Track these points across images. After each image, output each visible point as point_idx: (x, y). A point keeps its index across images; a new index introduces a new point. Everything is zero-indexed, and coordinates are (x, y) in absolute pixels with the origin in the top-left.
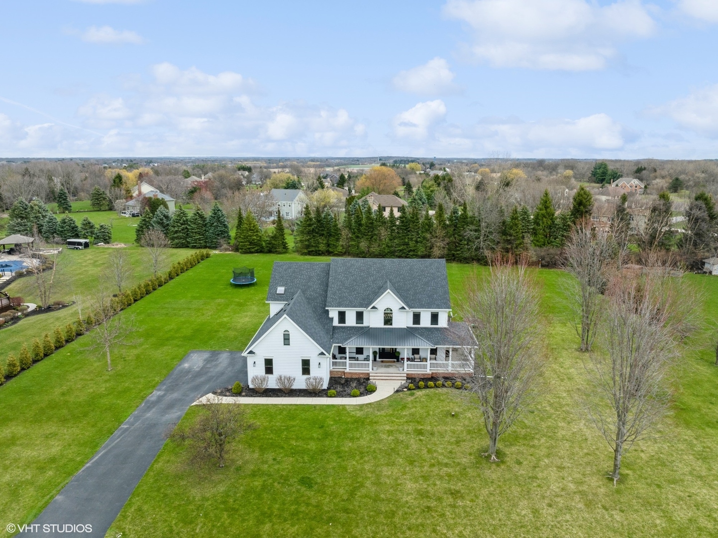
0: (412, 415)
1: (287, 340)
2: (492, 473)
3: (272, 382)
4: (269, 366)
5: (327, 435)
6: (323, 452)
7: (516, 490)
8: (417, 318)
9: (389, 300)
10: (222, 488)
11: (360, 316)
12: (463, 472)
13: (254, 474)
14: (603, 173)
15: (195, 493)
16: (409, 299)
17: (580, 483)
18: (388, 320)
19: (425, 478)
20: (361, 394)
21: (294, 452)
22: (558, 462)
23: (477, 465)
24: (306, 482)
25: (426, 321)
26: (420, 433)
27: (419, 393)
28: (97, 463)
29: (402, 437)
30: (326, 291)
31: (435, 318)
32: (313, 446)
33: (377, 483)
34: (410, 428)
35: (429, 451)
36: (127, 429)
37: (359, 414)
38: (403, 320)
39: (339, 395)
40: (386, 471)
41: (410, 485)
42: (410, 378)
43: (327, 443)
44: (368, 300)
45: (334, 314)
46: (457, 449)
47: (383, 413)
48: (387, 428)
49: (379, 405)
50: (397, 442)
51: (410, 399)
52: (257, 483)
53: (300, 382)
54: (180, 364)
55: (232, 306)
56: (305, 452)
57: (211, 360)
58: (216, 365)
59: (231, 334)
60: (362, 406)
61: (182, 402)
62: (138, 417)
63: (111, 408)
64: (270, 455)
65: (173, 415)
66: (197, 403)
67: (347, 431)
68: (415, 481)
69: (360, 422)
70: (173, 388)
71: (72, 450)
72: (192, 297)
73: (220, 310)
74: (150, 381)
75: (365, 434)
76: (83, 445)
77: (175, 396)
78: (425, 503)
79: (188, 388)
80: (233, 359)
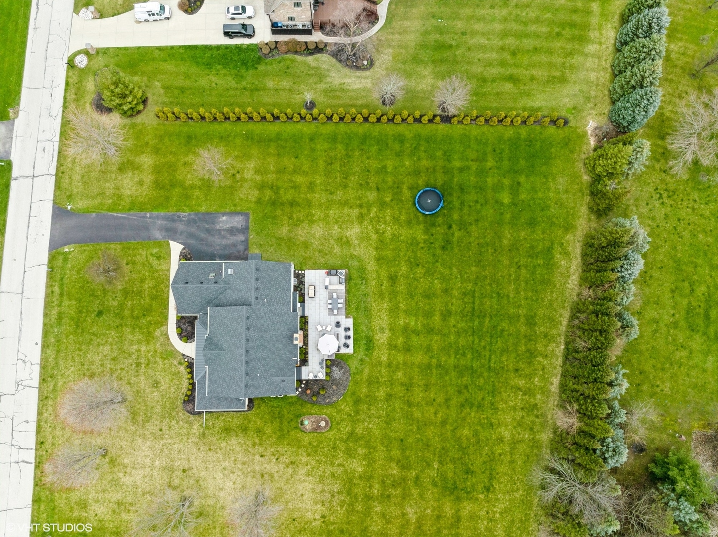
0: (156, 363)
5: (138, 318)
6: (122, 318)
13: (105, 292)
20: (180, 334)
24: (100, 313)
26: (138, 365)
27: (182, 368)
32: (127, 312)
33: (98, 345)
35: (122, 369)
36: (145, 217)
37: (158, 333)
39: (178, 321)
41: (97, 358)
43: (129, 319)
46: (124, 383)
47: (158, 345)
48: (143, 348)
49: (168, 344)
50: (130, 354)
51: (175, 362)
54: (224, 214)
55: (356, 211)
56: (123, 310)
57: (232, 231)
58: (224, 237)
59: (284, 231)
60: (166, 335)
61: (172, 234)
62: (157, 217)
63: (167, 199)
64: (119, 294)
65: (158, 235)
66: (172, 243)
67: (141, 328)
68: (101, 360)
69: (149, 337)
70: (190, 222)
71: (128, 200)
72: (384, 167)
73: (345, 204)
74: (199, 205)
75: (138, 336)
76: (132, 203)
77: (181, 227)
78: (86, 363)
79: (193, 230)
80: (234, 245)
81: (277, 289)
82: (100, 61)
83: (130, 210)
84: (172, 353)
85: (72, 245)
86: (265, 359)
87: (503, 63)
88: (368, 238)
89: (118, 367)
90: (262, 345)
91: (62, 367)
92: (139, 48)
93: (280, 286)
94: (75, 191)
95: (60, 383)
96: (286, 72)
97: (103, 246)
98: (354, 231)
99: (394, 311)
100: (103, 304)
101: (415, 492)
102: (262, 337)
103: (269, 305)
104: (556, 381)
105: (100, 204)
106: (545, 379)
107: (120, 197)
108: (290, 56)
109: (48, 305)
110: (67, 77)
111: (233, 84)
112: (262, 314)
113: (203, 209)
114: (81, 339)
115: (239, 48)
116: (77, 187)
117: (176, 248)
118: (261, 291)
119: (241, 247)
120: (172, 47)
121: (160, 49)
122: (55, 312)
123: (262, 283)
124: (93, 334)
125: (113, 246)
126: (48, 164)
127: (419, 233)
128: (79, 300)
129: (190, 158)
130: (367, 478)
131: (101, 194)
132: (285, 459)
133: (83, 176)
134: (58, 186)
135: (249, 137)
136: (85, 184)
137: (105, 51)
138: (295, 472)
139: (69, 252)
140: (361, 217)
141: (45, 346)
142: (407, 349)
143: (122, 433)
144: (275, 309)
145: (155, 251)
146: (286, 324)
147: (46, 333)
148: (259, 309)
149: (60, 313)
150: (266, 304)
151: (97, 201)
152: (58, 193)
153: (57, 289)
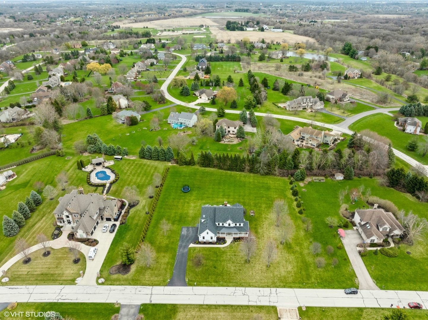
0: (234, 250)
1: (208, 233)
2: (247, 265)
3: (205, 240)
4: (204, 238)
5: (217, 256)
6: (217, 260)
7: (250, 269)
8: (236, 225)
9: (229, 221)
10: (201, 269)
11: (223, 224)
12: (242, 265)
13: (206, 266)
14: (348, 49)
15: (197, 270)
16: (234, 221)
17: (261, 267)
18: (229, 225)
19: (235, 266)
20: (224, 244)
21: (212, 260)
22: (259, 262)
23: (244, 264)
24: (215, 267)
25: (238, 225)
26: (235, 255)
27: (236, 243)
28: (177, 264)
29: (232, 256)
30: (215, 216)
31: (240, 225)
32: (215, 259)
33: (227, 268)
34: (233, 254)
36: (178, 255)
37: (223, 250)
38: (233, 225)
39: (219, 244)
40: (228, 265)
41: (233, 268)
42: (234, 238)
43: (218, 258)
44: (225, 221)
45: (217, 224)
46: (242, 260)
47: (228, 250)
48: (229, 254)
49: (227, 247)
50: (231, 258)
51: (234, 245)
52: (207, 268)
53: (211, 241)
54: (181, 233)
55: (186, 204)
56: (214, 260)
57: (188, 231)
58: (190, 233)
59: (190, 219)
60: (224, 247)
61: (186, 246)
62: (179, 251)
63: (172, 248)
64: (208, 261)
65: (186, 250)
66: (189, 246)
67: (221, 255)
68: (233, 267)
69: (224, 252)
70: (183, 242)
71: (170, 260)
72: (173, 198)
73: (183, 206)
74: (177, 239)
75: (224, 256)
76: (172, 259)
77: (184, 244)
78: (235, 272)
79: (186, 241)
80: (193, 230)
82: (105, 273)
83: (174, 259)
84: (230, 246)
85: (186, 278)
87: (147, 177)
88: (195, 202)
89: (236, 261)
91: (236, 281)
92: (105, 259)
94: (162, 279)
95: (243, 281)
96: (133, 218)
97: (187, 267)
98: (192, 205)
99: (218, 198)
100: (211, 267)
101: (270, 195)
104: (238, 173)
105: (170, 269)
106: (237, 174)
107: (168, 263)
108: (127, 218)
109: (211, 286)
110: (108, 285)
111: (132, 231)
113: (178, 238)
114: (225, 274)
115: (118, 230)
116: (161, 278)
117: (192, 245)
119: (194, 229)
120: (109, 249)
121: (108, 252)
122: (213, 283)
124: (223, 270)
125: (188, 264)
126: (147, 290)
127: (195, 193)
128: (209, 275)
129: (158, 242)
130: (267, 204)
131: (165, 269)
132: (264, 220)
133: (156, 276)
134: (159, 285)
135: (154, 227)
136: (160, 275)
137: (101, 271)
138: (268, 218)
139: (189, 280)
140: (188, 203)
141: (228, 286)
142: (229, 196)
143: (261, 260)
145: (192, 251)
147: (222, 286)
149: (214, 282)
151: (168, 270)
152: (162, 285)
153: (204, 283)
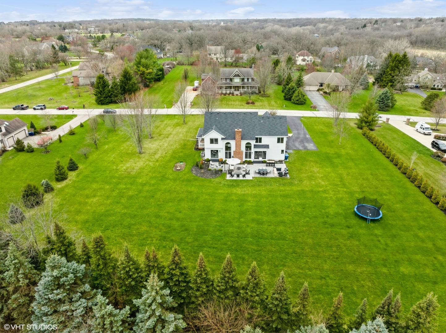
54: (314, 145)
57: (304, 146)
58: (300, 145)
59: (311, 159)
61: (297, 134)
62: (304, 132)
70: (305, 138)
79: (301, 138)
80: (296, 147)
81: (269, 128)
83: (306, 127)
86: (226, 122)
90: (235, 120)
93: (272, 129)
102: (240, 120)
103: (259, 124)
107: (312, 126)
112: (253, 120)
118: (267, 120)
123: (273, 120)
132: (161, 159)
138: (151, 161)
144: (257, 127)
146: (248, 133)
148: (256, 119)
150: (260, 122)
